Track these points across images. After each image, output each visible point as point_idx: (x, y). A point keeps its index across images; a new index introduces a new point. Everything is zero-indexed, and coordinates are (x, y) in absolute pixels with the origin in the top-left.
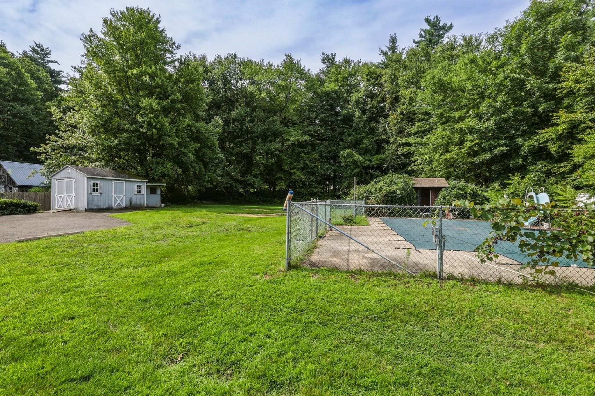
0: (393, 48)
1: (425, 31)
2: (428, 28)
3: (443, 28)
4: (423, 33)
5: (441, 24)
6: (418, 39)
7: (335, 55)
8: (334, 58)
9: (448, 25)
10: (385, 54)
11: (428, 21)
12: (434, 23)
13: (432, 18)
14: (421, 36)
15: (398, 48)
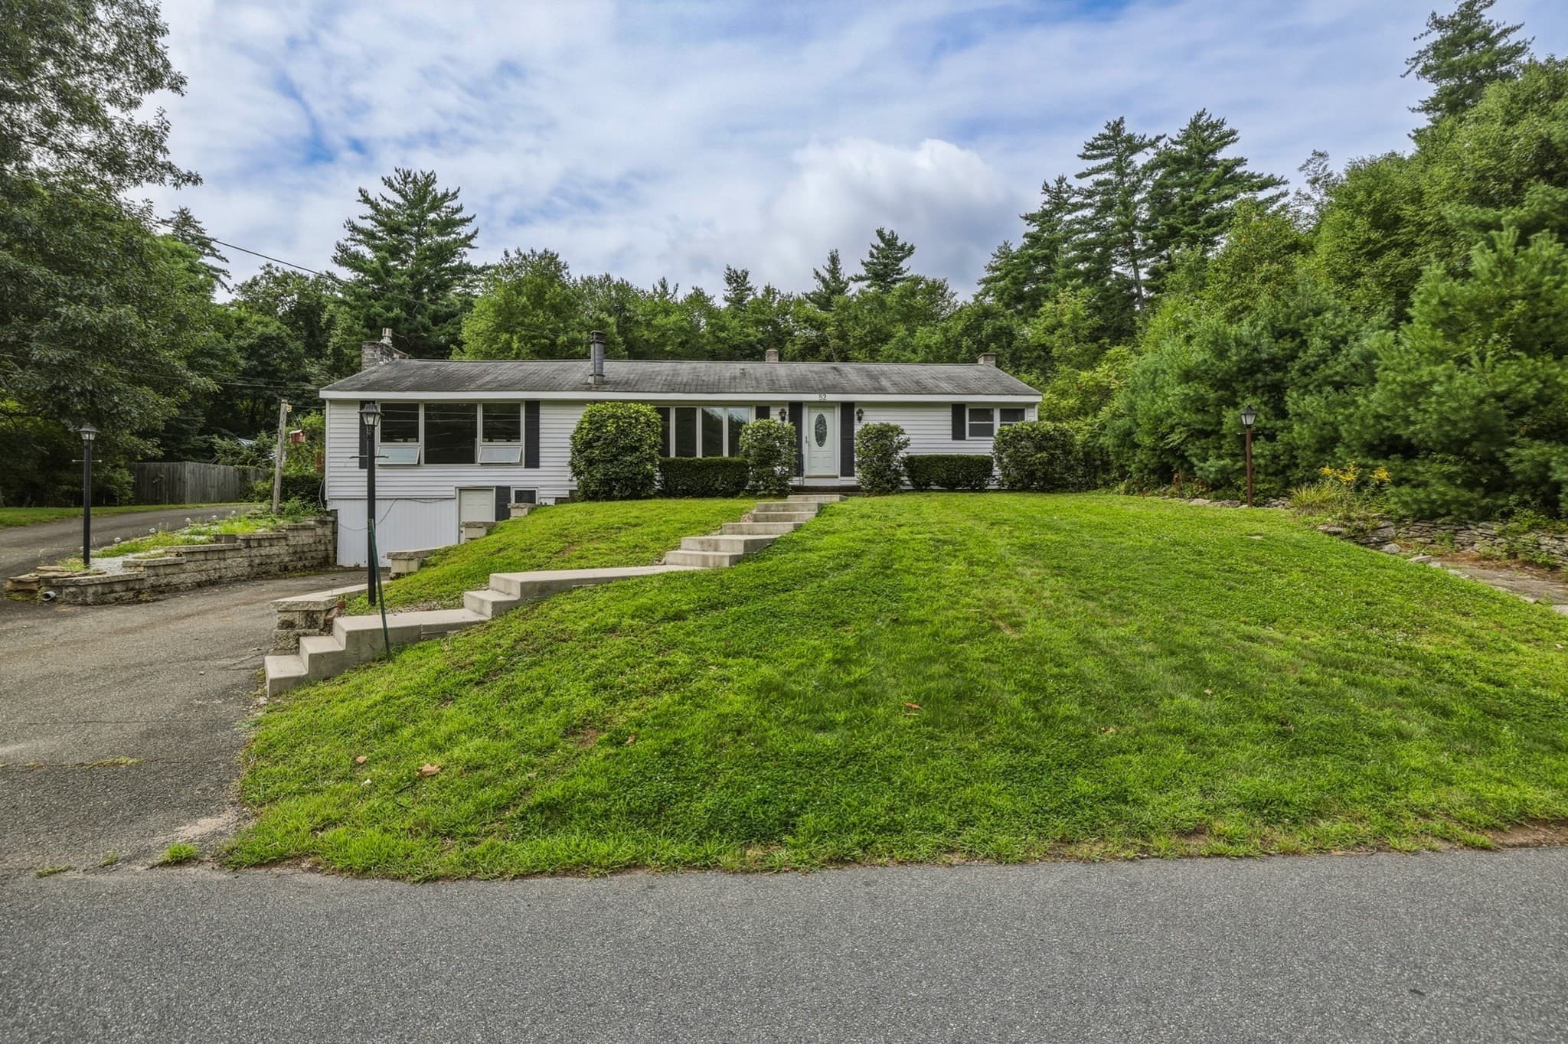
0: (834, 271)
1: (877, 248)
2: (882, 245)
3: (902, 248)
4: (875, 251)
5: (899, 243)
6: (868, 259)
7: (747, 273)
8: (745, 278)
9: (909, 245)
10: (824, 280)
11: (880, 233)
12: (889, 240)
13: (887, 232)
14: (872, 255)
15: (842, 272)
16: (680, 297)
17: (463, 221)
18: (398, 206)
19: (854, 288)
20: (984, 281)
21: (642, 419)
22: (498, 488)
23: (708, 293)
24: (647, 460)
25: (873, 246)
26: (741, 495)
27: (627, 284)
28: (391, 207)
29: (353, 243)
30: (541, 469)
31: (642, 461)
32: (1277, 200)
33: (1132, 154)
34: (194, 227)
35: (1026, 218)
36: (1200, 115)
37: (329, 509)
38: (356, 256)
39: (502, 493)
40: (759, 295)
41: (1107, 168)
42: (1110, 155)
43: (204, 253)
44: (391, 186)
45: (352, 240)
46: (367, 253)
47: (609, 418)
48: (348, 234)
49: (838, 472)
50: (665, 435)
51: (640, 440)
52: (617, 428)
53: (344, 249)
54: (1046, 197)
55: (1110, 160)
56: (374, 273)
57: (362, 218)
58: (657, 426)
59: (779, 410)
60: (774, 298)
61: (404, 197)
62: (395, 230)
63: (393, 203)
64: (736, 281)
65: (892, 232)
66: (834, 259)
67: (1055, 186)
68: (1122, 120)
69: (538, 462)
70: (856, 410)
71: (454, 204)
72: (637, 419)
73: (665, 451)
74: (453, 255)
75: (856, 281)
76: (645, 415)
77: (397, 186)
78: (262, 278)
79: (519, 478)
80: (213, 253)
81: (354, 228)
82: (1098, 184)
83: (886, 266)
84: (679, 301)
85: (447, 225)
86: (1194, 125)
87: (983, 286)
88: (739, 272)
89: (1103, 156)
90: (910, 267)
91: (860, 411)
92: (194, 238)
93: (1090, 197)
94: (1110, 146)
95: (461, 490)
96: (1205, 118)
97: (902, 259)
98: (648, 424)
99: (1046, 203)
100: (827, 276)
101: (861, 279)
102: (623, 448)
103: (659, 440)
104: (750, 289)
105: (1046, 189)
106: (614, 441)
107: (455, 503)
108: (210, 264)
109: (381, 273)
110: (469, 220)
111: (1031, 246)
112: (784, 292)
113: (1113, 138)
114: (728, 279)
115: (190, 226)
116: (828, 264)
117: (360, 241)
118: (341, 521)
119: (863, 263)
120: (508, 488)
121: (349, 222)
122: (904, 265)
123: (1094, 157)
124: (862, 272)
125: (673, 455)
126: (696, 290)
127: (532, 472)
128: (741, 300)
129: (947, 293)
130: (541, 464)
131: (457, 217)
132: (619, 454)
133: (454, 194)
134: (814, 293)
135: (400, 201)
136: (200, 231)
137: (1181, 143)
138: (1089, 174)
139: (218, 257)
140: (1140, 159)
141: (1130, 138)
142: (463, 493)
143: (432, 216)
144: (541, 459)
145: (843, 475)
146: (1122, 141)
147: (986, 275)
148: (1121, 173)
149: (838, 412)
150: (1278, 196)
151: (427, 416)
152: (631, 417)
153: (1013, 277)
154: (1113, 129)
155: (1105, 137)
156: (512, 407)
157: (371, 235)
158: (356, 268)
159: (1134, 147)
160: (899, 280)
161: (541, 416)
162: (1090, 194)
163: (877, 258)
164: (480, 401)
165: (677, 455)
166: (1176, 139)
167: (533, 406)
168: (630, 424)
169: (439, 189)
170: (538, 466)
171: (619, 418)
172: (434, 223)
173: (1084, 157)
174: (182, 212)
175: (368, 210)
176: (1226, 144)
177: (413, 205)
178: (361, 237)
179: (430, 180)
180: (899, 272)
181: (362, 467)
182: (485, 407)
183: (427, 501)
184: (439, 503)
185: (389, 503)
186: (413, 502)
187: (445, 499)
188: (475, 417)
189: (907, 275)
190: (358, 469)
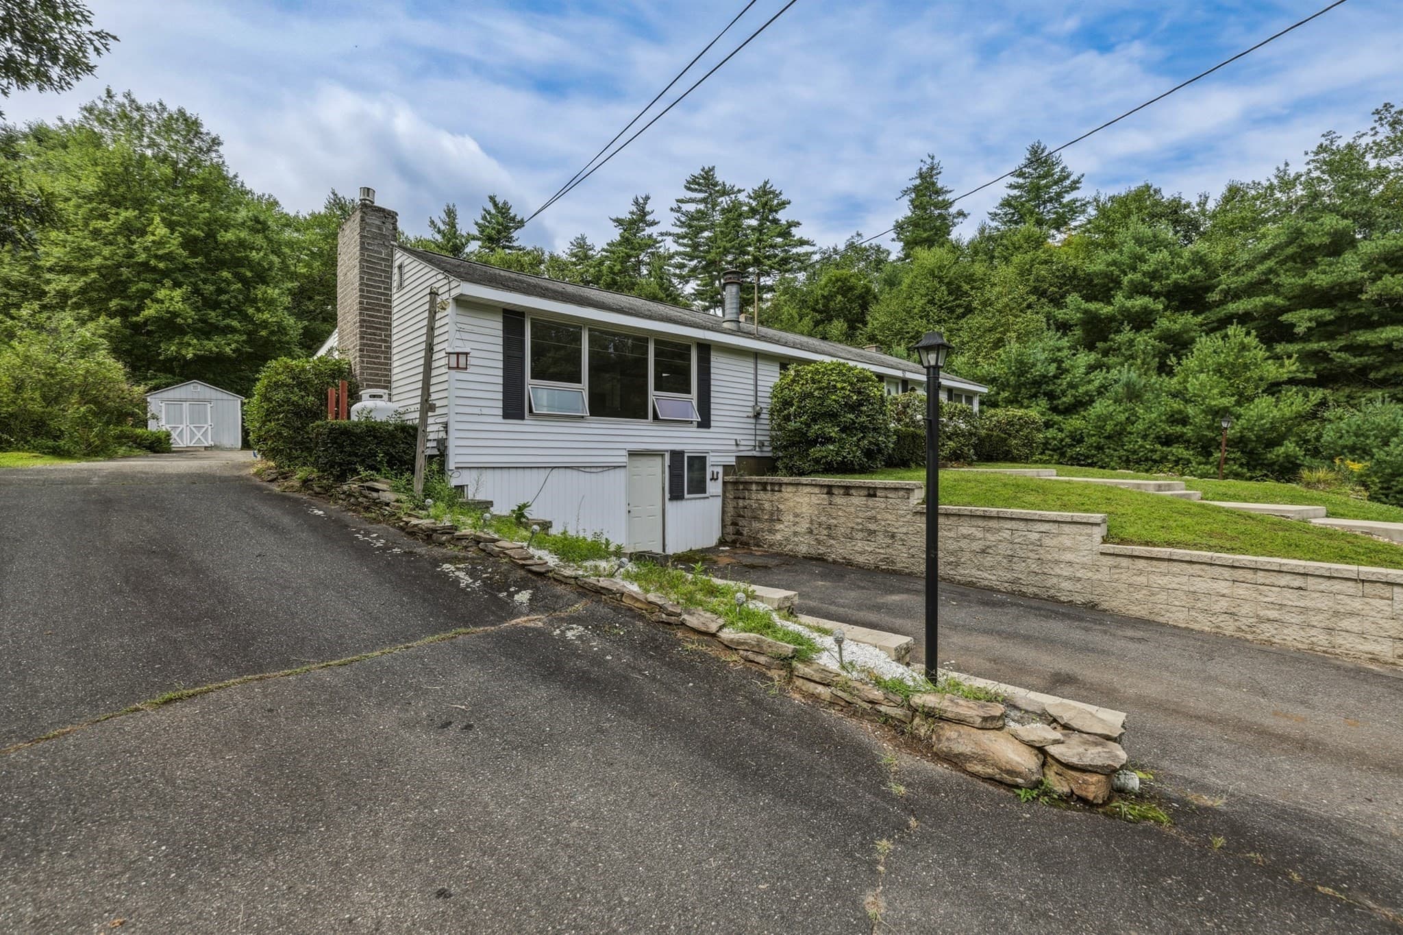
0: (451, 226)
1: (490, 213)
2: (493, 211)
3: (514, 219)
4: (487, 216)
5: (511, 214)
6: (481, 221)
9: (519, 218)
10: (441, 232)
12: (501, 208)
14: (484, 218)
15: (458, 228)
22: (672, 453)
25: (485, 210)
30: (712, 430)
37: (452, 485)
39: (675, 460)
65: (505, 202)
66: (450, 213)
69: (710, 421)
75: (472, 240)
79: (690, 440)
83: (497, 231)
89: (701, 191)
90: (521, 238)
95: (633, 454)
97: (514, 228)
100: (445, 229)
101: (476, 239)
107: (626, 473)
116: (445, 217)
119: (476, 224)
120: (681, 453)
122: (515, 234)
124: (476, 232)
127: (703, 433)
130: (712, 424)
134: (435, 240)
141: (718, 184)
144: (712, 418)
146: (712, 184)
151: (591, 342)
156: (678, 345)
160: (510, 247)
161: (712, 364)
163: (490, 222)
164: (651, 332)
166: (752, 195)
167: (705, 349)
170: (709, 426)
180: (510, 239)
181: (506, 416)
182: (657, 342)
183: (593, 470)
184: (612, 472)
185: (543, 473)
186: (575, 473)
187: (615, 467)
188: (646, 353)
189: (515, 244)
190: (500, 419)
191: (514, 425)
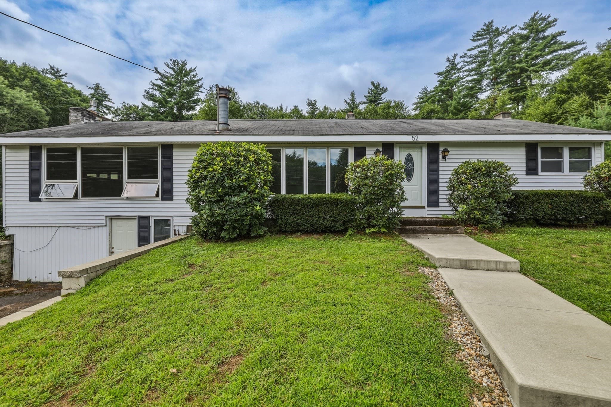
16: (288, 111)
17: (198, 80)
18: (171, 74)
19: (362, 107)
20: (416, 104)
21: (251, 158)
22: (140, 218)
23: (300, 109)
24: (256, 199)
25: (369, 89)
26: (350, 232)
27: (266, 105)
28: (169, 75)
29: (152, 90)
30: (174, 201)
31: (251, 202)
32: (579, 53)
33: (498, 37)
34: (102, 90)
35: (438, 74)
36: (535, 15)
37: (7, 234)
38: (152, 95)
39: (143, 221)
40: (321, 110)
41: (484, 45)
42: (486, 38)
43: (105, 100)
44: (168, 66)
45: (152, 89)
46: (157, 94)
47: (218, 155)
48: (151, 87)
49: (425, 204)
50: (276, 172)
51: (248, 179)
52: (224, 167)
53: (148, 93)
54: (448, 64)
55: (486, 40)
56: (160, 102)
57: (156, 80)
58: (268, 164)
59: (374, 150)
60: (328, 111)
61: (174, 71)
62: (170, 84)
63: (169, 73)
64: (311, 105)
65: (378, 82)
66: (353, 95)
67: (452, 58)
68: (492, 21)
69: (172, 196)
70: (441, 149)
71: (194, 73)
72: (246, 158)
73: (276, 188)
74: (194, 94)
75: (362, 104)
76: (255, 153)
77: (171, 67)
78: (122, 107)
79: (157, 209)
80: (109, 100)
81: (154, 84)
82: (481, 52)
83: (375, 97)
84: (288, 112)
85: (192, 83)
86: (533, 19)
87: (415, 106)
88: (313, 101)
89: (483, 39)
90: (385, 97)
91: (446, 151)
92: (102, 94)
93: (475, 59)
94: (486, 34)
95: (111, 219)
96: (538, 15)
97: (382, 93)
98: (257, 162)
99: (447, 67)
100: (350, 102)
101: (364, 103)
102: (230, 187)
103: (270, 177)
104: (317, 108)
105: (448, 60)
106: (220, 181)
107: (106, 230)
108: (108, 105)
109: (163, 103)
110: (200, 80)
111: (440, 86)
112: (332, 109)
113: (488, 30)
114: (308, 104)
115: (100, 90)
116: (350, 97)
117: (155, 90)
118: (17, 245)
119: (365, 96)
120: (148, 218)
121: (152, 82)
122: (383, 96)
123: (479, 40)
124: (365, 100)
125: (283, 192)
126: (295, 107)
127: (167, 204)
128: (314, 113)
129: (404, 107)
130: (174, 197)
131: (196, 79)
132: (225, 195)
133: (194, 69)
134: (344, 109)
135: (173, 73)
136: (104, 92)
137: (525, 29)
138: (475, 49)
139: (110, 102)
140: (502, 39)
141: (497, 29)
142: (114, 222)
143: (185, 79)
144: (174, 193)
145: (429, 206)
146: (492, 32)
147: (416, 101)
148: (491, 46)
149: (425, 151)
150: (580, 51)
151: (83, 158)
152: (239, 155)
153: (432, 100)
154: (488, 26)
155: (484, 30)
156: (151, 149)
157: (160, 87)
158: (154, 101)
159: (499, 33)
160: (380, 103)
161: (174, 158)
162: (476, 57)
163: (371, 94)
164: (125, 144)
165: (287, 192)
166: (523, 27)
167: (168, 148)
168: (238, 162)
169: (188, 67)
170: (171, 199)
171: (226, 156)
172: (185, 82)
173: (473, 40)
174: (97, 84)
175: (158, 76)
176: (550, 27)
177: (177, 75)
178: (156, 88)
179: (184, 64)
180: (381, 99)
181: (31, 200)
182: (128, 149)
183: (84, 228)
184: (93, 230)
185: (54, 229)
186: (73, 229)
187: (99, 226)
188: (121, 157)
189: (384, 101)
190: (28, 202)
191: (35, 204)
